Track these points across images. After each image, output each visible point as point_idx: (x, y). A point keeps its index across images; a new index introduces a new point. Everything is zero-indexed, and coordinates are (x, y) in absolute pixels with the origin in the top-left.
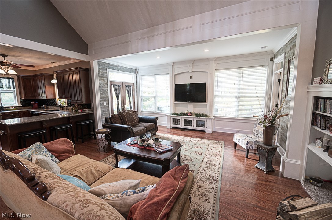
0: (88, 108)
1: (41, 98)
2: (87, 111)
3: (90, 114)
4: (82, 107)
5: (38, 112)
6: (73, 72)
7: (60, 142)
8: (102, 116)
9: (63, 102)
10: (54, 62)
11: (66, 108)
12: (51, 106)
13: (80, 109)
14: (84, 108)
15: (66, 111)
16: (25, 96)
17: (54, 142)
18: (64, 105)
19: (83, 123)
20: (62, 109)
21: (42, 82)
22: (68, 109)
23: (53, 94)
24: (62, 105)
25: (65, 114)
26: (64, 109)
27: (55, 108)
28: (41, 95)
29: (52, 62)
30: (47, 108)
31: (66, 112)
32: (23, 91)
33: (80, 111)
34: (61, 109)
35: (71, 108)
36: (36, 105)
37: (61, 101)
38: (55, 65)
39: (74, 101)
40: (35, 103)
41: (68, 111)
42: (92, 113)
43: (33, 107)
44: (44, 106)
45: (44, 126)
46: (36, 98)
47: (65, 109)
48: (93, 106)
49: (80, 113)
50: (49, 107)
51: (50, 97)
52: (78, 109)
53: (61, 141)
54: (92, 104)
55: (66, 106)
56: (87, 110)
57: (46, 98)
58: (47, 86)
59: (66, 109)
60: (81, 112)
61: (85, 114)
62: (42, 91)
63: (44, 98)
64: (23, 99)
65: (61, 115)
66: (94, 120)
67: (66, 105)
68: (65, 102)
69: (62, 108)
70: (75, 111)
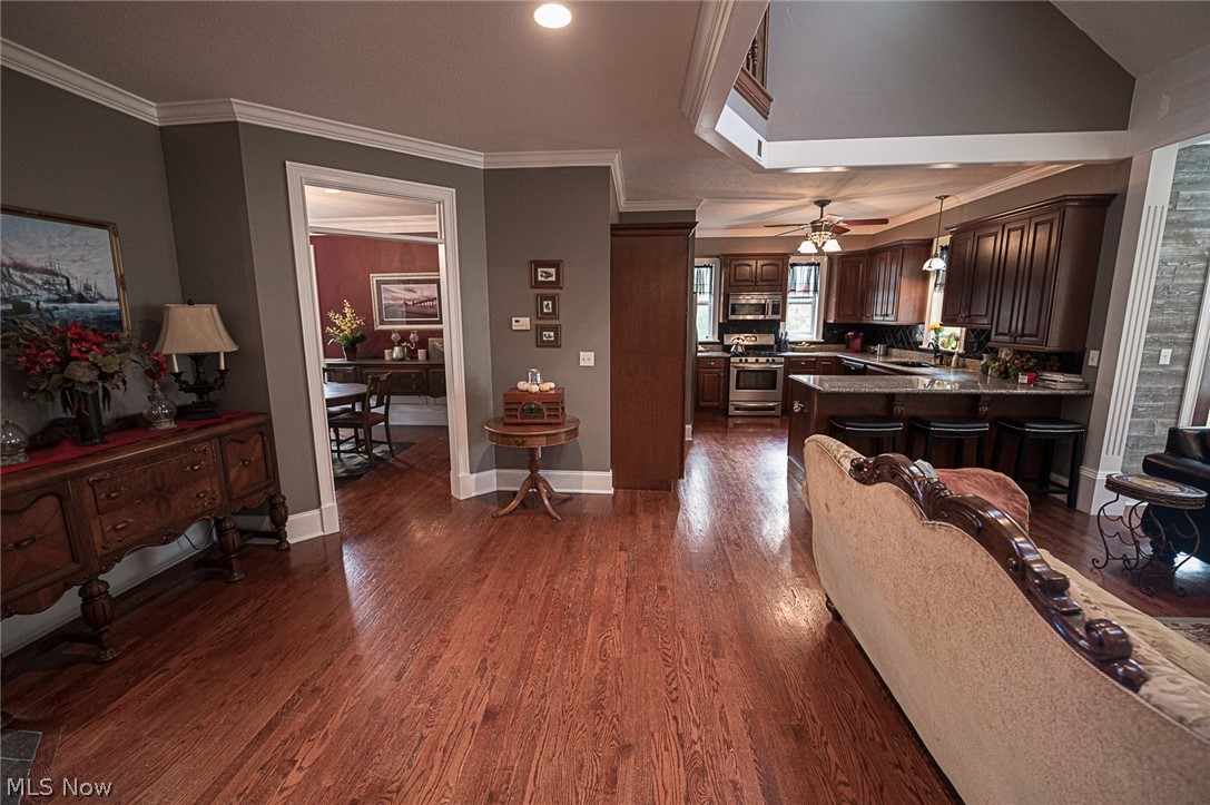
0: (1061, 370)
1: (878, 320)
2: (1060, 382)
3: (1073, 395)
4: (1036, 364)
5: (866, 364)
6: (1030, 218)
7: (983, 479)
8: (1132, 416)
9: (950, 336)
10: (946, 197)
11: (957, 360)
12: (900, 348)
13: (1026, 371)
14: (1045, 369)
15: (956, 373)
16: (838, 314)
17: (963, 473)
18: (949, 349)
19: (1034, 428)
20: (941, 361)
21: (894, 268)
22: (964, 366)
23: (917, 307)
24: (941, 348)
25: (948, 381)
26: (949, 364)
27: (912, 356)
28: (879, 312)
29: (940, 198)
30: (886, 354)
31: (952, 378)
32: (833, 300)
33: (1023, 379)
34: (938, 361)
35: (982, 362)
36: (858, 342)
37: (940, 334)
38: (949, 204)
39: (1006, 338)
40: (855, 336)
41: (963, 372)
42: (1081, 392)
43: (848, 349)
44: (879, 348)
45: (898, 409)
46: (864, 322)
47: (953, 365)
48: (1092, 362)
49: (1022, 386)
50: (895, 351)
51: (905, 318)
52: (1018, 370)
53: (987, 479)
54: (1093, 354)
55: (959, 355)
56: (1058, 377)
57: (894, 323)
58: (904, 283)
59: (957, 366)
60: (1030, 382)
61: (1047, 392)
62: (885, 299)
63: (890, 321)
64: (832, 321)
65: (933, 382)
66: (1086, 427)
67: (961, 351)
68: (957, 339)
69: (941, 358)
70: (996, 375)
